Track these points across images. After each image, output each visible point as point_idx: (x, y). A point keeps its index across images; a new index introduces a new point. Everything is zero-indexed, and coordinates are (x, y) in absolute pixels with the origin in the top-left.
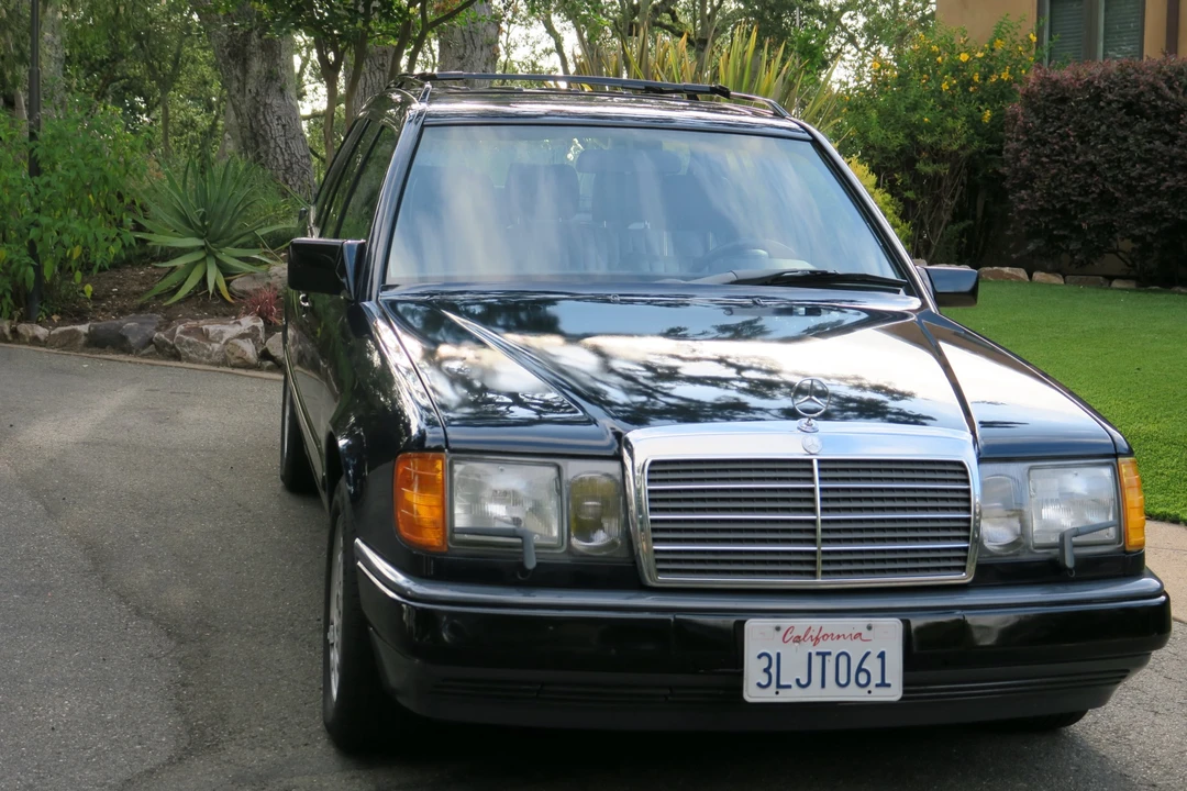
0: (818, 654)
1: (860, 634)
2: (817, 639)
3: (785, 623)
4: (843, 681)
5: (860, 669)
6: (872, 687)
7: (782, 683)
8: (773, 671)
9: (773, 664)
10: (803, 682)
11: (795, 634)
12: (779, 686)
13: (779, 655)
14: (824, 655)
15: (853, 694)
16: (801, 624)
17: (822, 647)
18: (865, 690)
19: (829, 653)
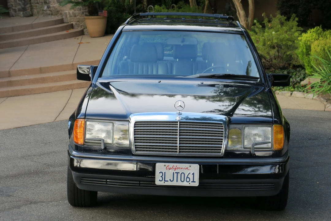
0: (176, 173)
1: (187, 168)
2: (175, 169)
3: (167, 164)
4: (183, 180)
5: (187, 177)
6: (190, 182)
7: (166, 180)
8: (163, 177)
9: (164, 175)
10: (172, 180)
11: (169, 167)
12: (165, 181)
13: (165, 172)
14: (177, 173)
15: (185, 184)
16: (171, 165)
17: (177, 171)
18: (188, 183)
19: (179, 173)
